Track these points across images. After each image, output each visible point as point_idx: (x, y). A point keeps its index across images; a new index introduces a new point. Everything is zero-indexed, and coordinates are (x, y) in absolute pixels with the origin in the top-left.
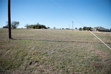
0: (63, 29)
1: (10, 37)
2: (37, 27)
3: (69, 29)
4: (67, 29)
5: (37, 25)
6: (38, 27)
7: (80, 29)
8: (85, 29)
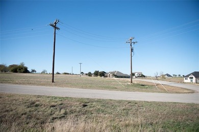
0: (59, 74)
1: (53, 82)
2: (20, 69)
3: (68, 74)
4: (66, 74)
5: (19, 67)
6: (23, 70)
7: (90, 74)
8: (97, 74)
